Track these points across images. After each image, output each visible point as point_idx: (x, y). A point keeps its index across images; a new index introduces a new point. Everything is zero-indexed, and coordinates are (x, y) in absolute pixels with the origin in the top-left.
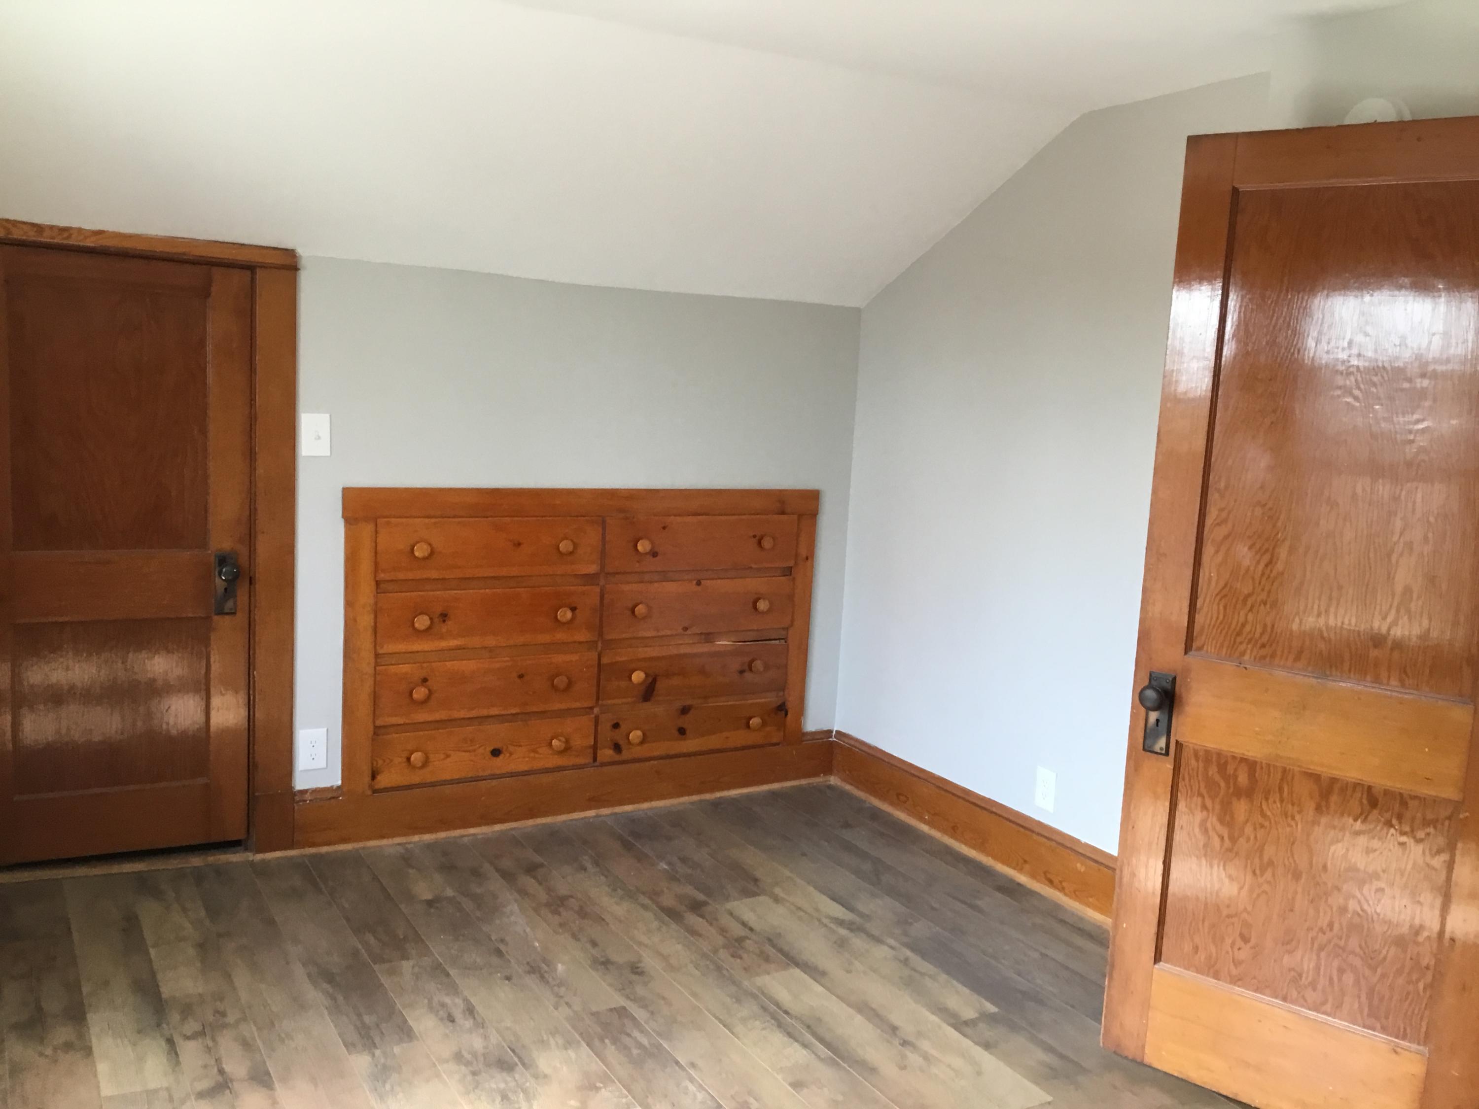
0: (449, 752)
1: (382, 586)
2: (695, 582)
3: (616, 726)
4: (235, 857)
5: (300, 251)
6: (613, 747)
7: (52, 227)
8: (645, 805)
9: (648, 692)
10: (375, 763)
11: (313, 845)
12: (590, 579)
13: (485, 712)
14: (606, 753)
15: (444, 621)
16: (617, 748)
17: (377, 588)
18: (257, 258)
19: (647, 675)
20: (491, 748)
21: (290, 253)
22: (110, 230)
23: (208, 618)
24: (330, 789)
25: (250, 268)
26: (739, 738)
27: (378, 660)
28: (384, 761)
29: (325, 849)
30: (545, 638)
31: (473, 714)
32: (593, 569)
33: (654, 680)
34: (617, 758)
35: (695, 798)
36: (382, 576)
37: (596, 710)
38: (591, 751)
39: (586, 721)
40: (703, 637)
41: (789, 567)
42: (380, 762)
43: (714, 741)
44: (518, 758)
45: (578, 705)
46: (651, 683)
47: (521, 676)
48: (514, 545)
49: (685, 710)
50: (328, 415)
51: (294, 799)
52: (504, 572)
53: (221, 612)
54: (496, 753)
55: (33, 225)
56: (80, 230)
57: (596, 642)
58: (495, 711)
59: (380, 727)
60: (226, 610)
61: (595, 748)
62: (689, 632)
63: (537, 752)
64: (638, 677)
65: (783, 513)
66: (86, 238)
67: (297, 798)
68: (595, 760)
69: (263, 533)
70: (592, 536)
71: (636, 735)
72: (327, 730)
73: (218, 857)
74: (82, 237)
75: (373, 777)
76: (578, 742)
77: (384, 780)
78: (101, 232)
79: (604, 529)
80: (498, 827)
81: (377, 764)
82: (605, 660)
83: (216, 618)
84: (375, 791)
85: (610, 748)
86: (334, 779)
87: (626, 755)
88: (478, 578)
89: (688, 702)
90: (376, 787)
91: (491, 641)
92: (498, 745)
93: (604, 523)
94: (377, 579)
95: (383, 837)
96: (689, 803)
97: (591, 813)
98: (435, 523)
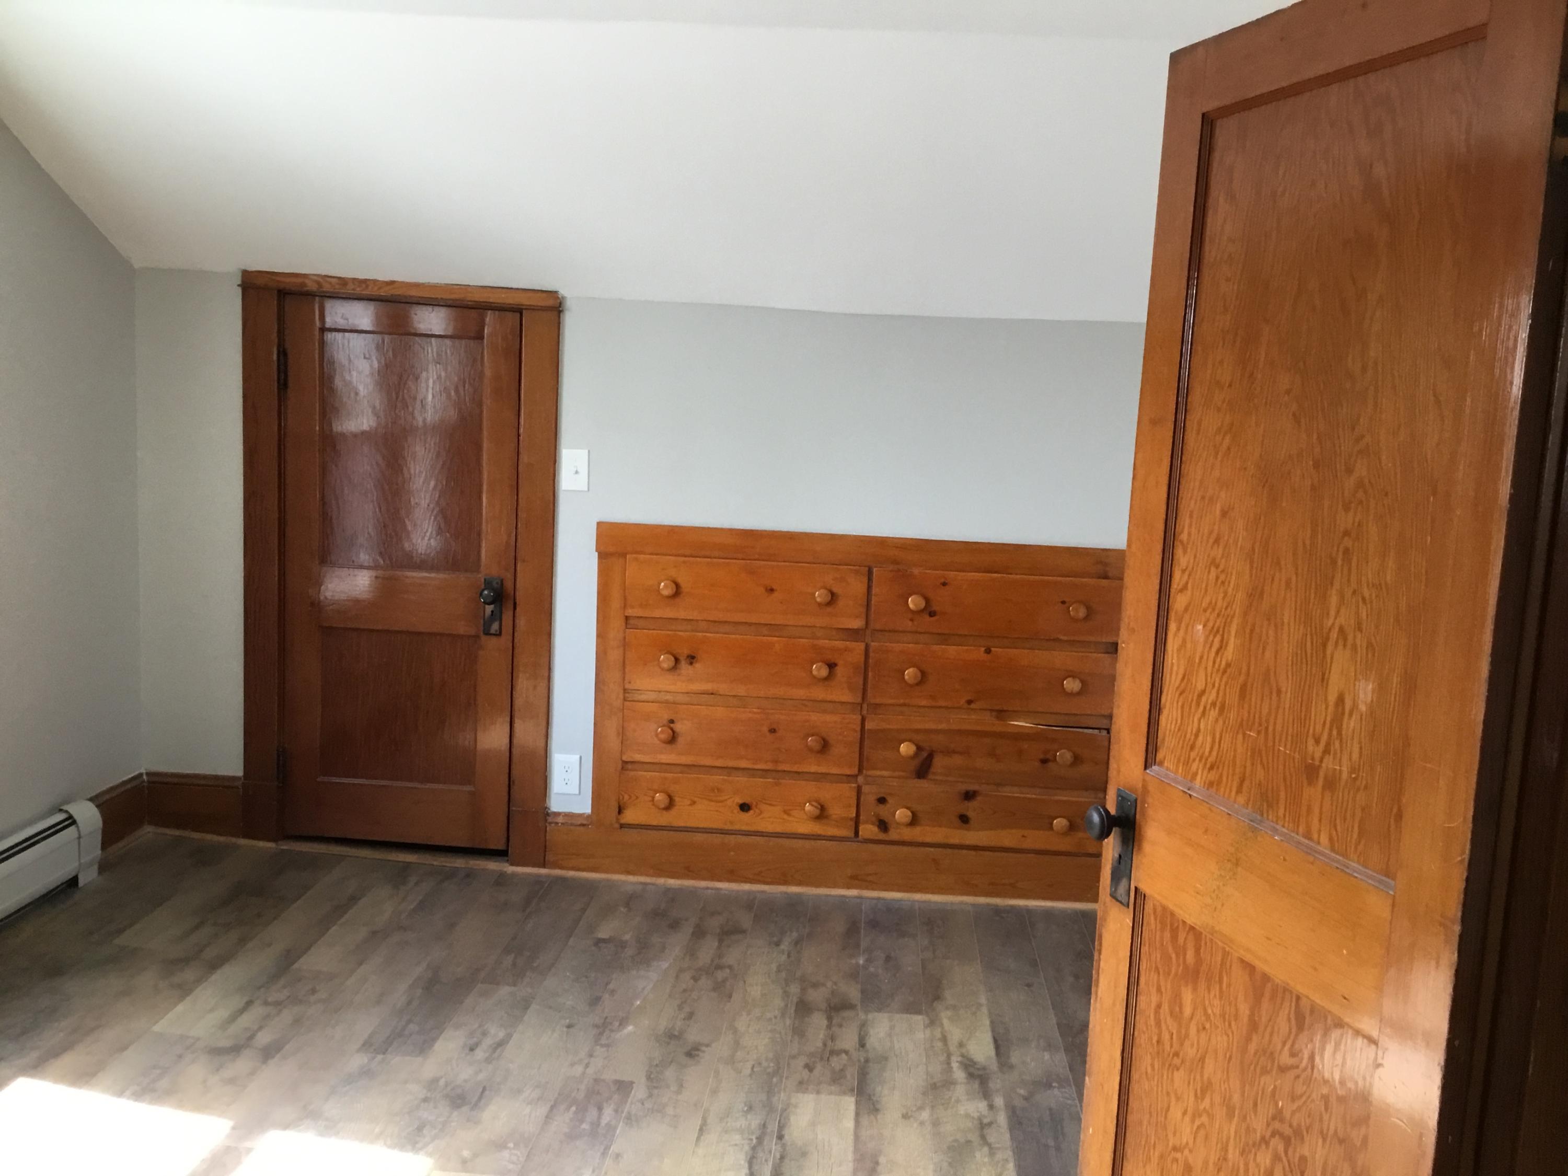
0: (696, 799)
1: (631, 621)
2: (983, 649)
3: (882, 800)
4: (493, 865)
5: (563, 292)
6: (877, 823)
7: (354, 279)
8: (918, 896)
9: (923, 768)
10: (621, 798)
11: (562, 868)
12: (854, 634)
13: (731, 763)
14: (868, 830)
15: (691, 664)
16: (883, 825)
17: (626, 624)
18: (524, 300)
19: (919, 748)
20: (741, 802)
21: (553, 294)
22: (400, 280)
23: (477, 637)
24: (580, 815)
25: (518, 310)
26: (1036, 839)
27: (627, 695)
28: (630, 797)
29: (571, 873)
30: (801, 693)
31: (719, 763)
32: (857, 624)
33: (931, 756)
34: (882, 836)
35: (982, 900)
36: (630, 612)
37: (860, 779)
38: (852, 823)
39: (847, 791)
40: (994, 714)
41: (1113, 643)
42: (626, 797)
43: (1008, 838)
44: (770, 817)
45: (835, 770)
46: (926, 758)
47: (773, 731)
48: (766, 590)
49: (969, 796)
50: (587, 451)
51: (546, 820)
52: (753, 619)
53: (487, 633)
54: (745, 807)
55: (339, 278)
56: (375, 282)
57: (861, 705)
58: (743, 764)
59: (626, 762)
60: (492, 631)
61: (857, 822)
62: (973, 706)
63: (789, 815)
64: (906, 749)
65: (1106, 577)
66: (380, 288)
67: (550, 819)
68: (857, 833)
69: (524, 561)
70: (857, 586)
71: (902, 814)
72: (581, 758)
73: (478, 862)
74: (376, 288)
75: (620, 812)
76: (836, 811)
77: (630, 816)
78: (392, 283)
79: (870, 579)
80: (747, 887)
81: (623, 798)
82: (869, 725)
83: (484, 638)
84: (622, 826)
85: (873, 824)
86: (583, 806)
87: (893, 835)
88: (729, 622)
89: (972, 787)
90: (622, 821)
91: (741, 690)
92: (747, 800)
93: (870, 573)
94: (626, 614)
95: (629, 873)
96: (971, 904)
97: (853, 892)
98: (684, 562)
